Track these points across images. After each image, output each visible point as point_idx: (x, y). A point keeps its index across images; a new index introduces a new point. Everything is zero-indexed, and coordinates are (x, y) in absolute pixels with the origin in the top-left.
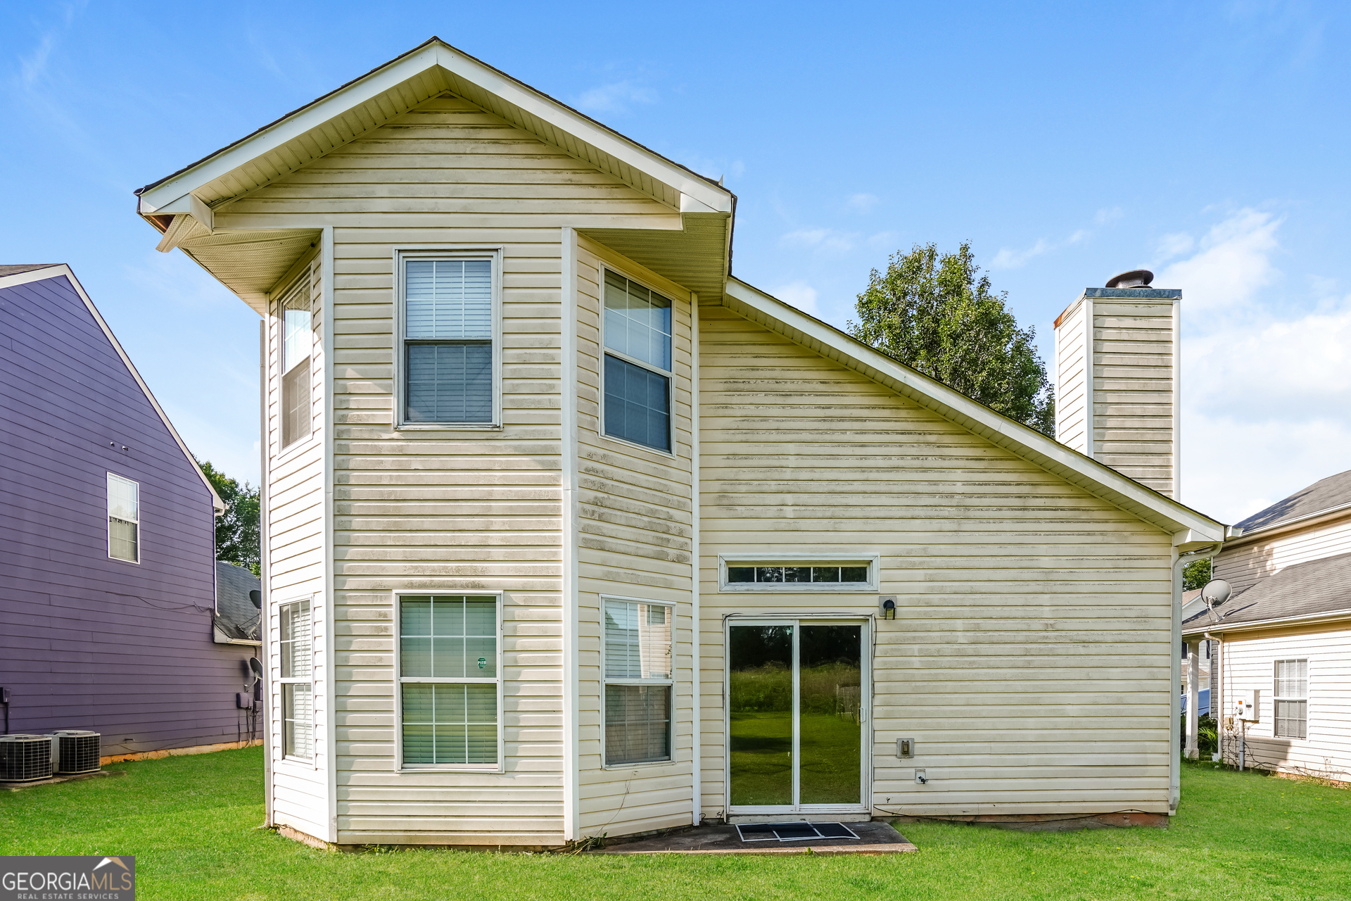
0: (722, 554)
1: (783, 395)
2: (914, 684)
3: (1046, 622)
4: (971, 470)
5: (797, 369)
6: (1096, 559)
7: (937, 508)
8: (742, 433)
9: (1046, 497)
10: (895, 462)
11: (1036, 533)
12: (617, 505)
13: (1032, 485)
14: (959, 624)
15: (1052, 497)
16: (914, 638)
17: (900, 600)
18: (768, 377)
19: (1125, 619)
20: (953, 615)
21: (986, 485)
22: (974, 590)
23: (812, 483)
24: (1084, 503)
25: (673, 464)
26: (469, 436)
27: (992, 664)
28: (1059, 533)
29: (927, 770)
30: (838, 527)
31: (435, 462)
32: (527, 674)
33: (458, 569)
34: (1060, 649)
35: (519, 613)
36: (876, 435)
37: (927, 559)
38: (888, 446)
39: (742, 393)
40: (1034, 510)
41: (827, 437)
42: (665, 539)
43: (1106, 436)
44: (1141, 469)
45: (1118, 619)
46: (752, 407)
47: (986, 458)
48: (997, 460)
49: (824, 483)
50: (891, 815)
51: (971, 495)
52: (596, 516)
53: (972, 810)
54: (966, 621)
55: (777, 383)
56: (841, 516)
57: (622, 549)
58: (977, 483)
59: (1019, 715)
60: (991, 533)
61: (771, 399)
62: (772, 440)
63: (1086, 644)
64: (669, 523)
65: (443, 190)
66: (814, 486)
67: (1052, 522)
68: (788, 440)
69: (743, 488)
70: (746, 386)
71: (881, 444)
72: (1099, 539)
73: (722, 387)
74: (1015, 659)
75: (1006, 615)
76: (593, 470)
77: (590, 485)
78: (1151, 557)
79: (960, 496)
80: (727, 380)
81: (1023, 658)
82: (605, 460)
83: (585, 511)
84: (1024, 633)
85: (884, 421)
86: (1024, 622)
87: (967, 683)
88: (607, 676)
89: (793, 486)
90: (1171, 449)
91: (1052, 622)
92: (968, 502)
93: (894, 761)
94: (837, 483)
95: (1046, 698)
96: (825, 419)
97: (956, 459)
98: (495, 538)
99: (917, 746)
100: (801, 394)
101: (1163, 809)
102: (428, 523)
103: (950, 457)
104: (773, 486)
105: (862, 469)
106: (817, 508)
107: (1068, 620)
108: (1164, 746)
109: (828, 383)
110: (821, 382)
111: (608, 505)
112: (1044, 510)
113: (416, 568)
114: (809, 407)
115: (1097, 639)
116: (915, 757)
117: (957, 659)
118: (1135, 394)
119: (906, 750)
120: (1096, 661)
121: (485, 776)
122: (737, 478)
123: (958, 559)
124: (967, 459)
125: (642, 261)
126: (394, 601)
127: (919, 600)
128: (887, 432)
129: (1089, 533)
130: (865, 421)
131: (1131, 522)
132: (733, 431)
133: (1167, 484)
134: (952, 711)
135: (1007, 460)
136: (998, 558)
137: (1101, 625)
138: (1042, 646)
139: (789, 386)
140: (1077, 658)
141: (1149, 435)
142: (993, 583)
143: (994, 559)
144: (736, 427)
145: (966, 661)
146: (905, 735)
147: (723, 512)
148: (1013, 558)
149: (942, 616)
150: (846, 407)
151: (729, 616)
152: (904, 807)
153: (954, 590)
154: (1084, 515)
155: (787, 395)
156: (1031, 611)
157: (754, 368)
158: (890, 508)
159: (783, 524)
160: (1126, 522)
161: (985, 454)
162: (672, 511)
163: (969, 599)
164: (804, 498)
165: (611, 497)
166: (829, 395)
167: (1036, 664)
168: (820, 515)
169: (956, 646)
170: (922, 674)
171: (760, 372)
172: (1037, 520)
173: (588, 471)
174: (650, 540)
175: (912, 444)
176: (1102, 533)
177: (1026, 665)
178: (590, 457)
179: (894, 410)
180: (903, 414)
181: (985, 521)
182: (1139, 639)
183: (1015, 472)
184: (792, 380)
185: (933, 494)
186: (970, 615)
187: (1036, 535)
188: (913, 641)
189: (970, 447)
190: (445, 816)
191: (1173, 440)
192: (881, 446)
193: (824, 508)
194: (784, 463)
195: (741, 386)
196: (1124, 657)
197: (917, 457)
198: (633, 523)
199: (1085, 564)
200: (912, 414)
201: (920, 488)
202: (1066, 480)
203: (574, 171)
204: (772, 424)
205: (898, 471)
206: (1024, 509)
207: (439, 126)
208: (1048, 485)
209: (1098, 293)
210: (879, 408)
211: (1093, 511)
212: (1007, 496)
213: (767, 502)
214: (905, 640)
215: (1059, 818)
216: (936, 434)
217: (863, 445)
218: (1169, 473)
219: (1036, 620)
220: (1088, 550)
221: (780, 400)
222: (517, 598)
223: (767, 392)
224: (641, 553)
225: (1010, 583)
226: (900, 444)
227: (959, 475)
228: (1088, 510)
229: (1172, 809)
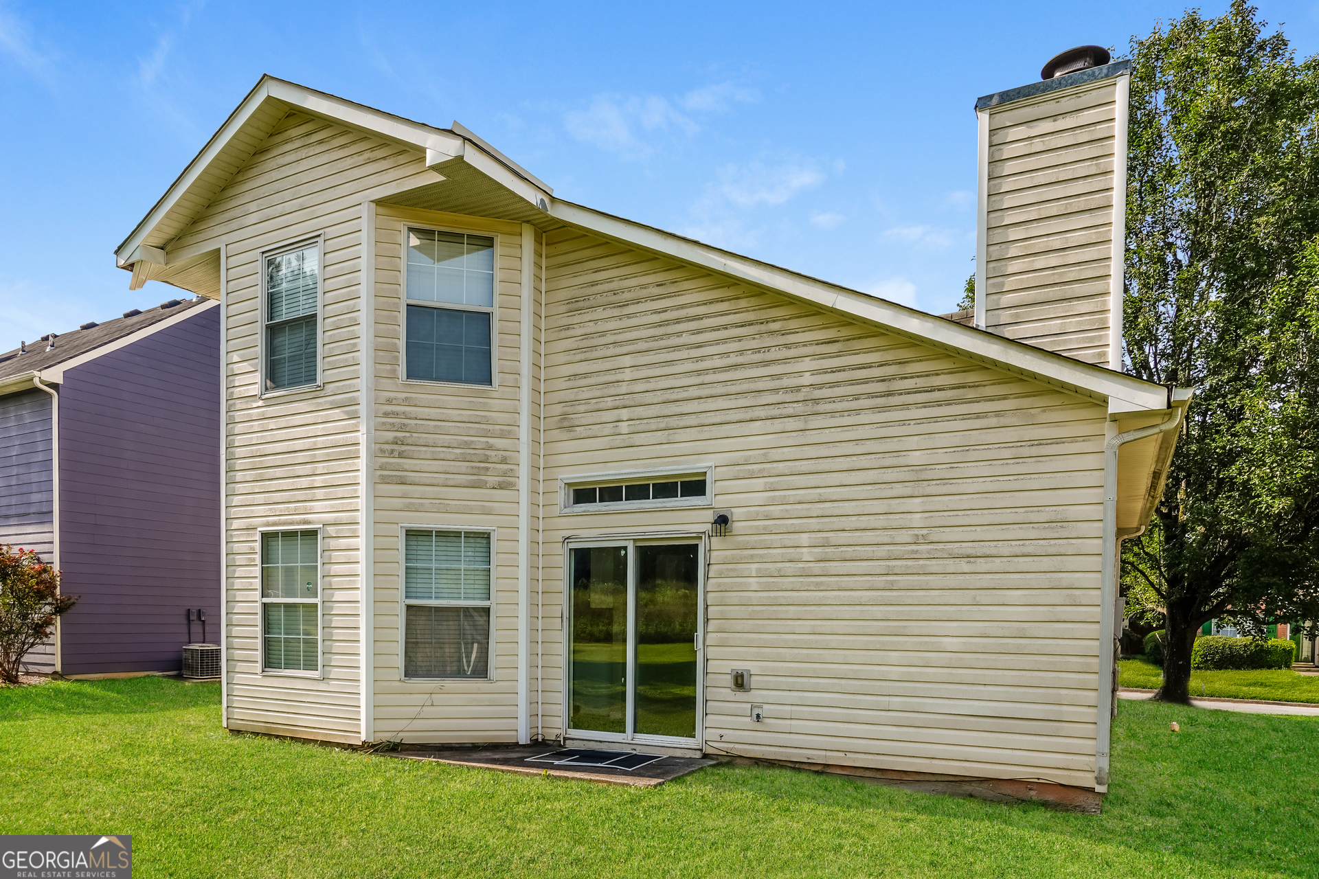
0: (560, 477)
1: (620, 306)
2: (751, 608)
3: (916, 533)
4: (823, 356)
5: (634, 275)
6: (988, 449)
7: (781, 406)
8: (582, 352)
9: (918, 377)
10: (734, 359)
11: (903, 422)
12: (422, 442)
13: (900, 363)
14: (804, 539)
15: (927, 376)
16: (752, 556)
17: (737, 514)
18: (606, 290)
19: (1031, 525)
20: (797, 529)
21: (839, 371)
22: (823, 498)
23: (647, 394)
24: (971, 378)
25: (495, 395)
26: (303, 397)
27: (843, 585)
28: (936, 419)
29: (765, 706)
30: (672, 438)
31: (282, 422)
32: (339, 596)
33: (296, 509)
34: (934, 565)
35: (333, 543)
36: (714, 333)
37: (768, 465)
38: (726, 342)
39: (583, 311)
40: (901, 394)
41: (662, 343)
42: (483, 468)
43: (1006, 285)
44: (1059, 321)
45: (1020, 526)
46: (591, 324)
47: (841, 339)
48: (854, 339)
49: (659, 393)
50: (725, 753)
51: (821, 386)
52: (396, 454)
53: (819, 757)
54: (813, 535)
55: (615, 294)
56: (675, 426)
57: (428, 482)
58: (829, 370)
59: (878, 647)
60: (846, 428)
61: (610, 313)
62: (608, 355)
63: (972, 560)
64: (488, 453)
65: (287, 195)
66: (649, 398)
67: (925, 407)
68: (625, 352)
69: (582, 408)
70: (587, 304)
71: (718, 342)
72: (993, 421)
73: (564, 308)
74: (874, 579)
75: (863, 526)
76: (393, 413)
77: (389, 427)
78: (1074, 439)
79: (808, 389)
80: (570, 301)
81: (884, 578)
82: (407, 402)
83: (382, 451)
84: (887, 547)
85: (722, 315)
86: (886, 533)
87: (813, 608)
88: (407, 597)
89: (628, 400)
90: (1109, 286)
91: (924, 532)
92: (818, 394)
93: (728, 693)
94: (672, 391)
95: (915, 627)
96: (661, 324)
97: (804, 346)
98: (318, 481)
99: (753, 678)
100: (637, 301)
101: (1088, 780)
102: (279, 472)
103: (796, 345)
104: (610, 402)
105: (699, 372)
106: (652, 420)
107: (948, 529)
108: (1091, 697)
109: (665, 284)
110: (658, 285)
111: (410, 442)
112: (916, 392)
113: (271, 509)
114: (645, 313)
115: (988, 552)
116: (753, 691)
117: (801, 579)
118: (1052, 222)
119: (740, 682)
120: (985, 580)
121: (311, 681)
122: (576, 398)
123: (805, 462)
124: (817, 344)
125: (454, 209)
126: (258, 537)
127: (757, 513)
128: (725, 327)
129: (978, 416)
130: (702, 319)
131: (1042, 395)
132: (574, 352)
133: (1100, 336)
134: (795, 641)
135: (866, 337)
136: (854, 458)
137: (995, 533)
138: (910, 563)
139: (627, 296)
140: (960, 577)
141: (1073, 273)
142: (847, 489)
143: (848, 459)
144: (576, 347)
145: (812, 582)
146: (740, 666)
147: (564, 435)
148: (873, 456)
149: (784, 530)
150: (683, 307)
151: (567, 538)
152: (737, 746)
153: (798, 499)
154: (971, 394)
155: (624, 305)
156: (896, 520)
157: (594, 284)
158: (728, 412)
159: (618, 441)
160: (1034, 396)
161: (839, 334)
162: (491, 441)
163: (817, 509)
164: (639, 412)
165: (414, 435)
166: (665, 298)
167: (901, 585)
168: (653, 427)
169: (800, 565)
170: (760, 597)
171: (599, 286)
172: (905, 406)
173: (386, 415)
174: (464, 470)
175: (752, 337)
176: (998, 413)
177: (888, 586)
178: (389, 401)
179: (733, 301)
180: (743, 303)
181: (838, 414)
182: (1053, 551)
183: (877, 351)
184: (629, 289)
185: (775, 390)
186: (817, 528)
187: (904, 425)
188: (751, 560)
189: (820, 329)
190: (288, 713)
191: (1111, 273)
192: (718, 344)
193: (659, 420)
194: (619, 377)
195: (581, 304)
196: (1028, 576)
197: (757, 350)
198: (442, 456)
199: (972, 456)
200: (753, 302)
201: (761, 385)
202: (946, 352)
203: (372, 149)
204: (610, 339)
205: (736, 369)
206: (889, 394)
207: (286, 142)
208: (921, 361)
209: (995, 101)
210: (717, 302)
211: (984, 386)
212: (866, 381)
213: (604, 420)
214: (741, 559)
215: (933, 778)
216: (780, 320)
217: (699, 346)
218: (1105, 320)
219: (904, 531)
220: (976, 437)
221: (617, 312)
222: (331, 530)
223: (605, 306)
224: (451, 483)
225: (869, 487)
226: (739, 339)
227: (808, 364)
228: (978, 386)
229: (1099, 783)
